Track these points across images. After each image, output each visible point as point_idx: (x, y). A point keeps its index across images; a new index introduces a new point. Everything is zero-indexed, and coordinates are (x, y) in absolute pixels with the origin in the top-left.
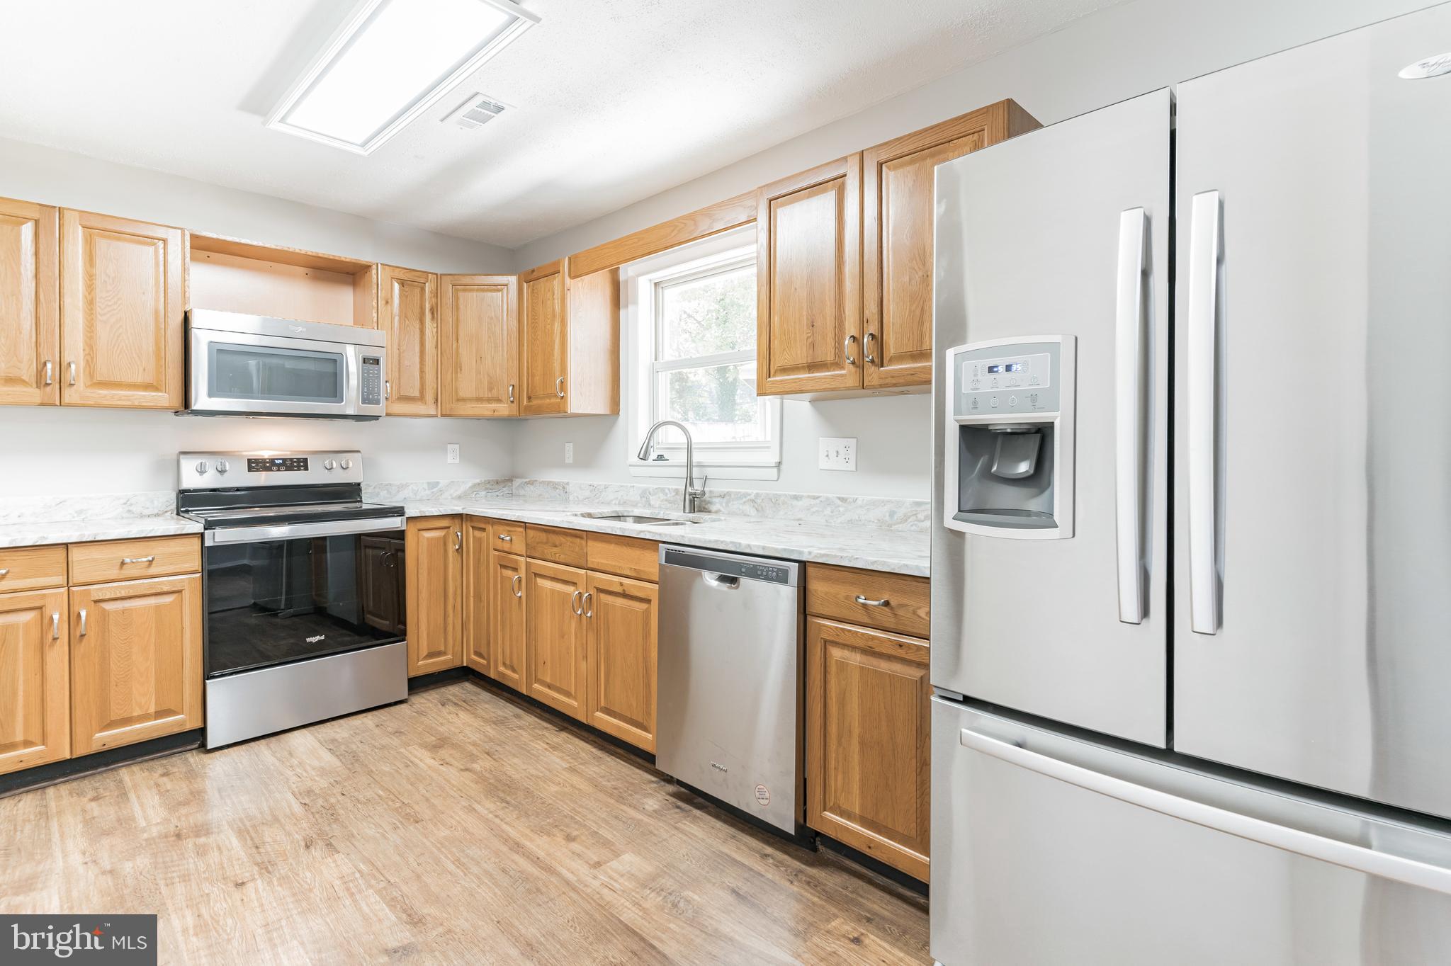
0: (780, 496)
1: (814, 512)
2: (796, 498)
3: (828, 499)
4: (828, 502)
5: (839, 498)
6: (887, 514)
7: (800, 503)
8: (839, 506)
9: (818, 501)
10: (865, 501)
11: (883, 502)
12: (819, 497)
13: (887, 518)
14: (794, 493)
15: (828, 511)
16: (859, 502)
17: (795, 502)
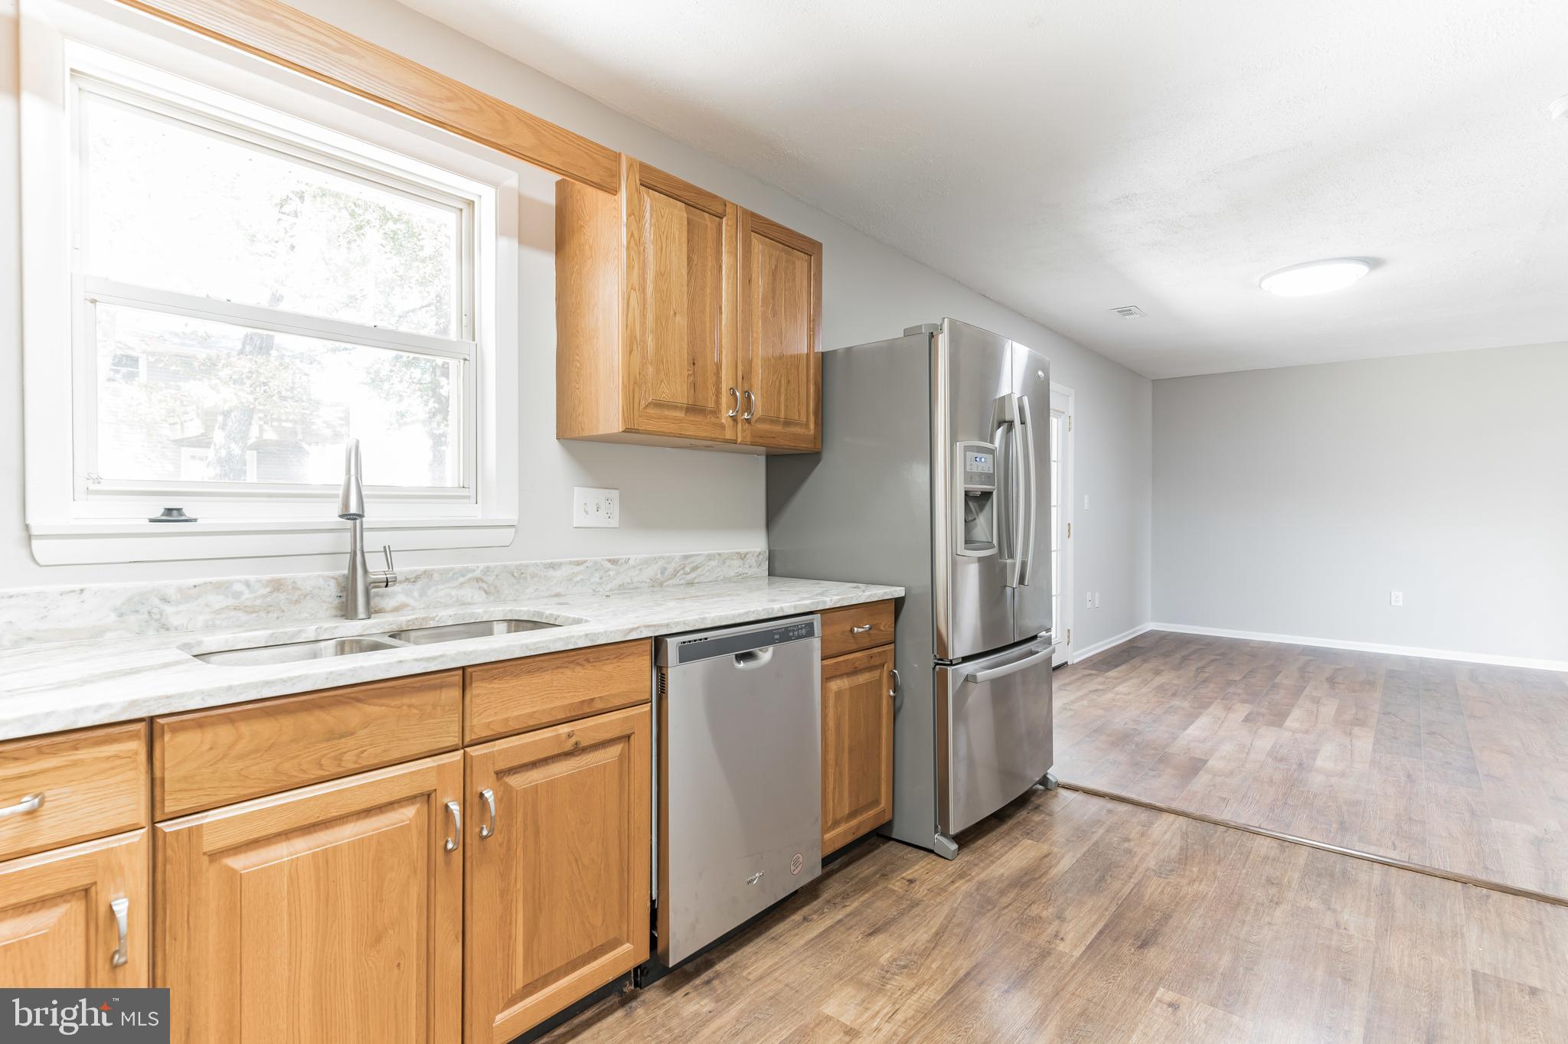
0: (527, 566)
1: (578, 582)
2: (552, 566)
3: (596, 563)
4: (597, 567)
5: (609, 561)
6: (659, 572)
7: (558, 573)
8: (609, 570)
9: (582, 568)
10: (637, 561)
11: (655, 559)
12: (585, 562)
13: (659, 576)
14: (549, 561)
15: (595, 579)
16: (631, 562)
17: (551, 573)
